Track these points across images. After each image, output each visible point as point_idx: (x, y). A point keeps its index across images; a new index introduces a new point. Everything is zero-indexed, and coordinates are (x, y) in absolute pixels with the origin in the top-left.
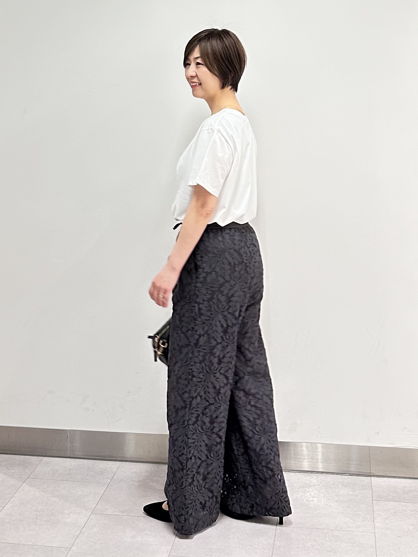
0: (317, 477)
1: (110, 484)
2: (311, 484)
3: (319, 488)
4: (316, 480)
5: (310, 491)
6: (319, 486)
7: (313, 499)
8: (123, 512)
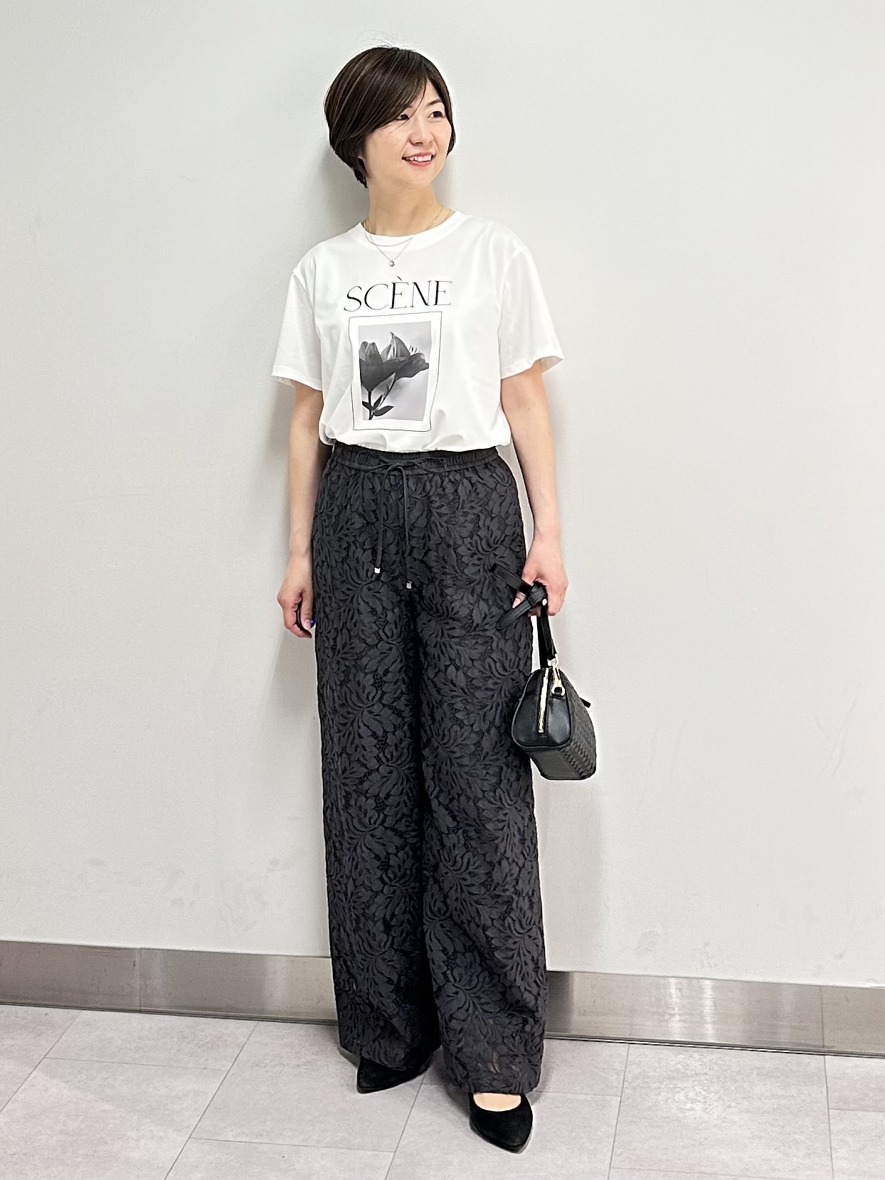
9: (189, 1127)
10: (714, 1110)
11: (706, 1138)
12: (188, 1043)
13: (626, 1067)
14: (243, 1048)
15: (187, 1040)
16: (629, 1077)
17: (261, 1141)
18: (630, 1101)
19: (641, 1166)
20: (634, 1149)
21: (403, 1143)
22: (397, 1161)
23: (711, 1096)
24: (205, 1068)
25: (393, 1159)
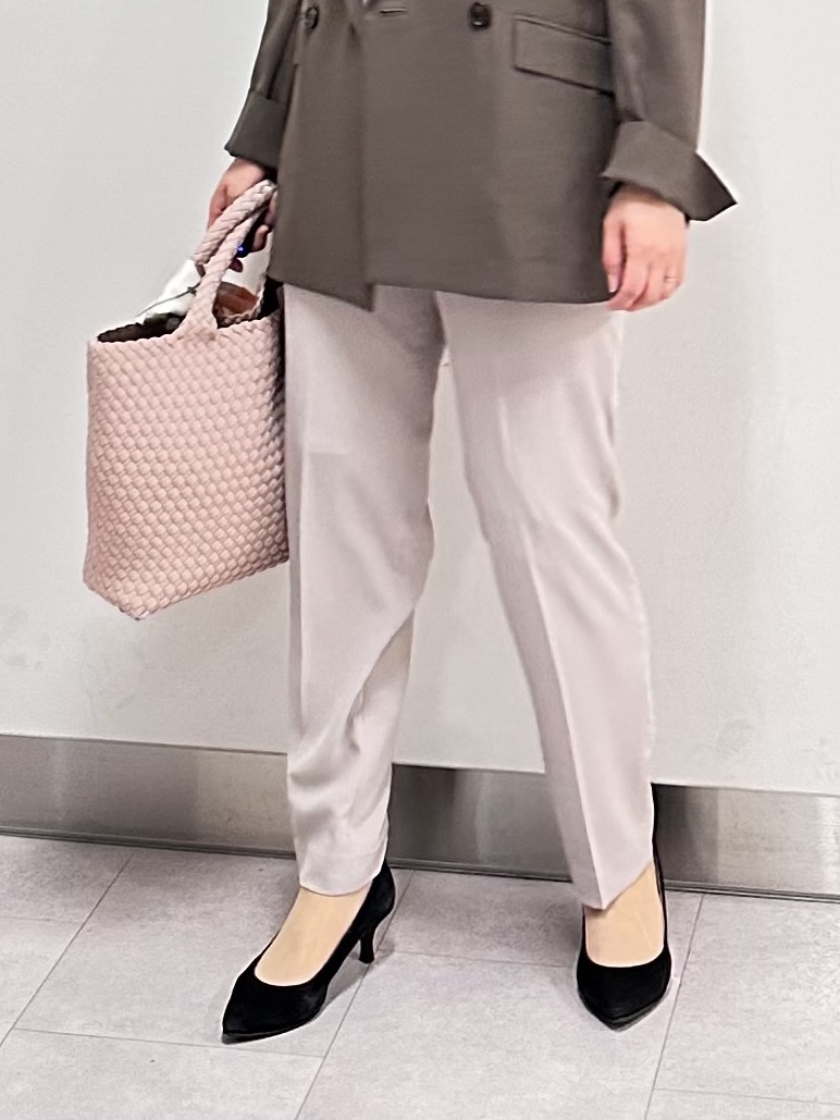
0: (814, 914)
1: (87, 926)
2: (791, 941)
3: (814, 956)
4: (810, 926)
5: (784, 964)
6: (818, 948)
7: (791, 995)
8: (121, 1026)
9: (13, 1011)
10: (823, 1001)
11: (806, 1045)
12: (27, 879)
13: (694, 930)
14: (109, 887)
15: (26, 875)
16: (697, 947)
17: (122, 1036)
18: (695, 983)
19: (700, 1086)
20: (694, 1060)
21: (339, 1043)
22: (327, 1071)
23: (820, 979)
24: (48, 920)
25: (321, 1066)
